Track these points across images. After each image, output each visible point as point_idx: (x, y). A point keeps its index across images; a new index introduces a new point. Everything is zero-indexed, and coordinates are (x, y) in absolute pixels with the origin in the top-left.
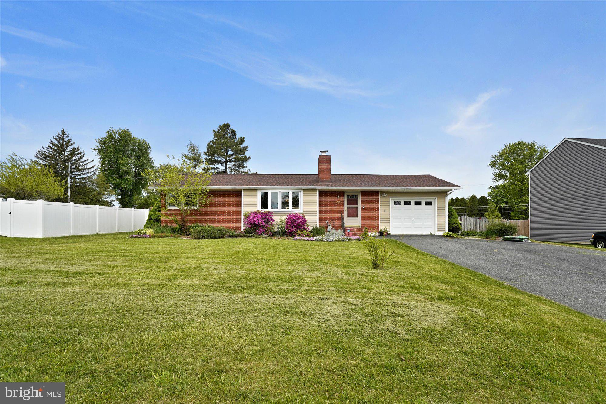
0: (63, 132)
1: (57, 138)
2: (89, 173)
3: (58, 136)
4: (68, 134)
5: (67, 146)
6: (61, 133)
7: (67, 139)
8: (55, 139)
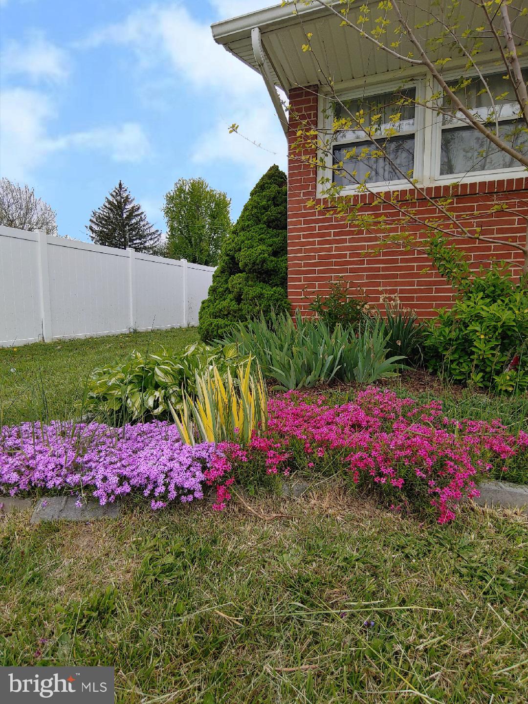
0: (120, 185)
1: (114, 194)
2: (151, 239)
3: (114, 191)
4: (126, 188)
5: (125, 205)
6: (118, 186)
7: (125, 195)
8: (112, 195)
